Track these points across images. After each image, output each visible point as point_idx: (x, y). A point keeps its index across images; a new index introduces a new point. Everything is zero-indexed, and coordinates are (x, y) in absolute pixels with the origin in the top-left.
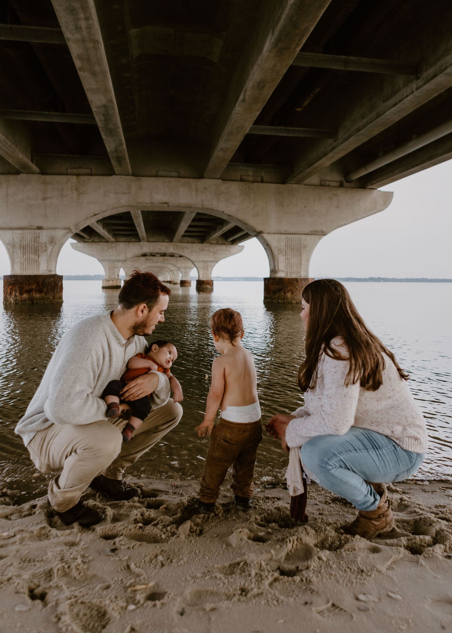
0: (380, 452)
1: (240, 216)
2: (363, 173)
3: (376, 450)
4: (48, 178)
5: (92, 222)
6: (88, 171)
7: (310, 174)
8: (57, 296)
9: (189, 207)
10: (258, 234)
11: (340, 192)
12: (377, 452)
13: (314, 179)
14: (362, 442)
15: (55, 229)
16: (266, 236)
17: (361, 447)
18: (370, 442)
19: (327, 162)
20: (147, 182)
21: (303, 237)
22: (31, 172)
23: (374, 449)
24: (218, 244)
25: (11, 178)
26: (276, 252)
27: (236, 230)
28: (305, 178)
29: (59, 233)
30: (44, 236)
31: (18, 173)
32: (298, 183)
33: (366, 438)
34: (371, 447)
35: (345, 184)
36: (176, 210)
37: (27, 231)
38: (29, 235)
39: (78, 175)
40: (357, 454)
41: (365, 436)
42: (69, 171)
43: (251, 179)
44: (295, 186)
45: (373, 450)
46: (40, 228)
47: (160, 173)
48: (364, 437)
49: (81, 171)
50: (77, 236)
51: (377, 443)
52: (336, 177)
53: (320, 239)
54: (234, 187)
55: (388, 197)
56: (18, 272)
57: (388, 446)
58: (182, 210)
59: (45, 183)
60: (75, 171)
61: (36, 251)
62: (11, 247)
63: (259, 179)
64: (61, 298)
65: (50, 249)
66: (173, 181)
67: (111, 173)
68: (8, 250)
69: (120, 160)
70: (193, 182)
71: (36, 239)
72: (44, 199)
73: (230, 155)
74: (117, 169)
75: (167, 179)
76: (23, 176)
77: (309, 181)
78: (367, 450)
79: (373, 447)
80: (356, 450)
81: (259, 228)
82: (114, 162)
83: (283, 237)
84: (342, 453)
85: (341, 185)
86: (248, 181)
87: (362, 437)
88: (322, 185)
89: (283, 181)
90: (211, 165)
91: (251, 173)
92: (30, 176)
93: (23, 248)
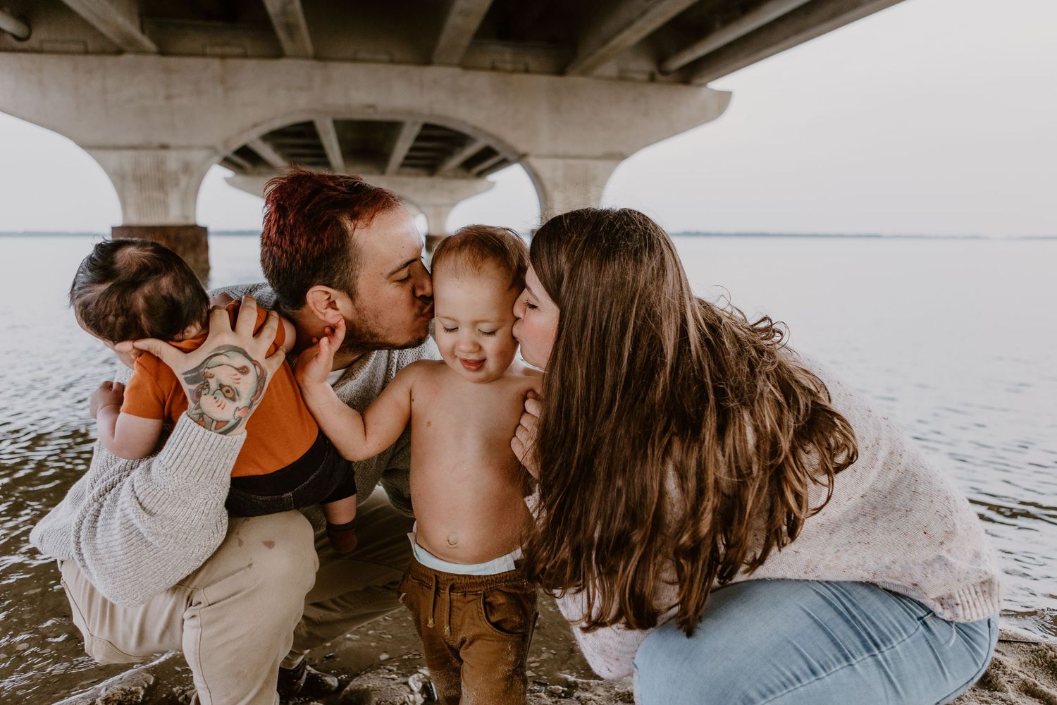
0: (887, 653)
1: (492, 128)
2: (688, 57)
3: (876, 652)
4: (172, 61)
5: (252, 138)
6: (239, 51)
7: (604, 59)
8: (201, 258)
9: (410, 112)
10: (521, 158)
11: (651, 89)
12: (880, 657)
13: (610, 69)
14: (829, 635)
15: (189, 148)
16: (534, 161)
17: (830, 652)
18: (852, 627)
19: (632, 36)
20: (340, 71)
21: (592, 163)
22: (141, 51)
23: (868, 650)
24: (456, 177)
25: (109, 60)
26: (549, 186)
27: (488, 153)
28: (594, 66)
29: (197, 156)
30: (173, 161)
31: (119, 52)
32: (584, 73)
33: (840, 613)
34: (860, 646)
35: (659, 77)
36: (389, 117)
37: (143, 153)
38: (147, 159)
39: (223, 57)
40: (817, 684)
41: (836, 609)
42: (208, 50)
43: (509, 66)
44: (580, 80)
45: (866, 655)
46: (164, 147)
47: (361, 55)
48: (833, 614)
49: (228, 50)
50: (227, 162)
51: (873, 623)
52: (644, 65)
53: (617, 165)
54: (482, 80)
55: (724, 98)
56: (135, 220)
57: (907, 626)
58: (398, 118)
59: (167, 71)
60: (218, 50)
61: (161, 185)
62: (119, 179)
63: (521, 67)
64: (207, 261)
65: (184, 181)
66: (383, 71)
67: (278, 54)
68: (115, 184)
69: (291, 29)
70: (416, 72)
71: (160, 165)
72: (168, 97)
73: (474, 23)
74: (287, 46)
75: (372, 66)
76: (128, 58)
77: (601, 70)
78: (847, 659)
79: (864, 642)
80: (814, 672)
81: (522, 148)
82: (281, 34)
83: (560, 162)
84: (772, 692)
85: (652, 79)
86: (505, 71)
87: (827, 615)
88: (622, 77)
89: (561, 71)
90: (444, 39)
91: (508, 57)
92: (140, 58)
93: (140, 180)
